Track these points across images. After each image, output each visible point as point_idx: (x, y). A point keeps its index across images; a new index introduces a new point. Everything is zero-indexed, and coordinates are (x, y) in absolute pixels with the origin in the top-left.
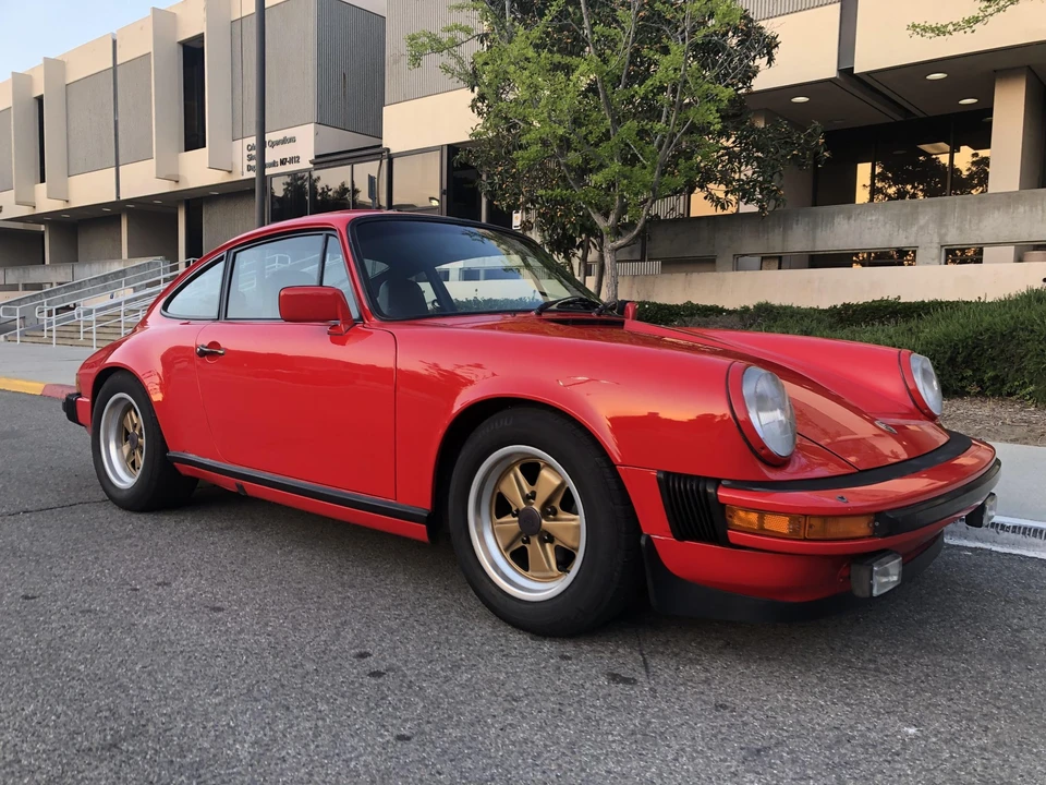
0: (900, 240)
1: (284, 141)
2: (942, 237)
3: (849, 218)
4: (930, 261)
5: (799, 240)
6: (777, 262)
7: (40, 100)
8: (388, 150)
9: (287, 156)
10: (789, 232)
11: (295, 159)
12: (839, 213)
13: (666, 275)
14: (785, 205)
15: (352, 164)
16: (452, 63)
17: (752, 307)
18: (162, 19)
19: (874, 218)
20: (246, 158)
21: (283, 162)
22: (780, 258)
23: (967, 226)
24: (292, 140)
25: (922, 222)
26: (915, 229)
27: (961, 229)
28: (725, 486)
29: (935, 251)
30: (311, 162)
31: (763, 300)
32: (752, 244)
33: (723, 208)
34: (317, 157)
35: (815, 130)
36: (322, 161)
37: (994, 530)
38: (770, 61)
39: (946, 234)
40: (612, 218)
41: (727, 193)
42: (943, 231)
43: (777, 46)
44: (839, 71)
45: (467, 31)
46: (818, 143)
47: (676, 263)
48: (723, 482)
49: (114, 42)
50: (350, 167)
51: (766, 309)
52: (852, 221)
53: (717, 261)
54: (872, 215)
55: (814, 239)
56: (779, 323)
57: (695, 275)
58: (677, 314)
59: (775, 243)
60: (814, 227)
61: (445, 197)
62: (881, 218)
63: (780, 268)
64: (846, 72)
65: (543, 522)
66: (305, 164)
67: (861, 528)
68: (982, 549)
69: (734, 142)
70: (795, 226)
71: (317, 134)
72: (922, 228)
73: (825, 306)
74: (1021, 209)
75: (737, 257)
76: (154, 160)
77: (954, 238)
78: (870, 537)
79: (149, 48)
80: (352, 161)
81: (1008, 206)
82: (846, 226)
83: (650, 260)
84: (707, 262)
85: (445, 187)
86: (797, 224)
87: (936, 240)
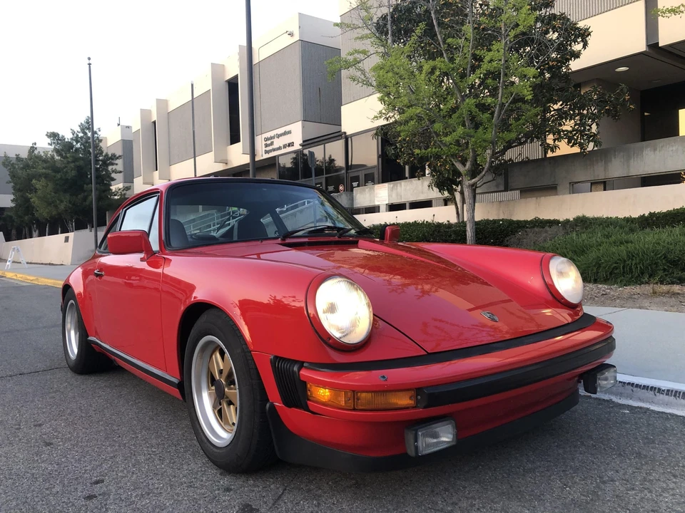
1: (285, 133)
3: (655, 150)
5: (616, 169)
6: (602, 186)
7: (154, 122)
8: (345, 133)
9: (287, 142)
10: (610, 164)
11: (291, 144)
12: (647, 147)
13: (523, 200)
14: (601, 145)
15: (324, 144)
16: (358, 74)
17: (571, 219)
18: (217, 69)
20: (264, 146)
21: (285, 146)
22: (604, 183)
24: (289, 132)
28: (306, 367)
30: (300, 145)
31: (581, 215)
32: (581, 174)
33: (553, 151)
34: (304, 141)
35: (622, 90)
36: (307, 143)
37: (652, 393)
38: (585, 46)
40: (468, 164)
41: (554, 140)
43: (589, 34)
44: (649, 46)
45: (364, 52)
46: (625, 99)
47: (529, 191)
48: (305, 365)
49: (192, 85)
50: (323, 146)
51: (582, 221)
52: (657, 152)
53: (558, 187)
54: (672, 146)
55: (628, 166)
56: (589, 230)
57: (543, 198)
58: (524, 227)
59: (599, 173)
60: (629, 158)
61: (380, 159)
62: (680, 148)
63: (605, 190)
64: (653, 46)
65: (226, 390)
66: (297, 147)
67: (404, 400)
68: (641, 408)
69: (561, 105)
70: (613, 159)
71: (303, 127)
73: (635, 215)
75: (572, 184)
76: (213, 152)
78: (413, 407)
79: (210, 87)
80: (324, 142)
82: (653, 156)
83: (511, 190)
84: (551, 189)
85: (380, 153)
86: (615, 158)
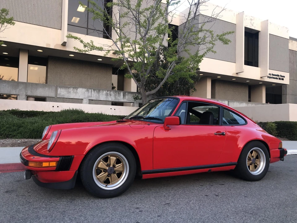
0: (13, 92)
2: (26, 93)
4: (23, 99)
19: (5, 85)
23: (33, 91)
25: (20, 88)
26: (18, 90)
27: (31, 92)
29: (24, 97)
39: (27, 92)
42: (26, 91)
62: (7, 85)
74: (46, 89)
77: (29, 93)
81: (43, 88)
87: (24, 93)
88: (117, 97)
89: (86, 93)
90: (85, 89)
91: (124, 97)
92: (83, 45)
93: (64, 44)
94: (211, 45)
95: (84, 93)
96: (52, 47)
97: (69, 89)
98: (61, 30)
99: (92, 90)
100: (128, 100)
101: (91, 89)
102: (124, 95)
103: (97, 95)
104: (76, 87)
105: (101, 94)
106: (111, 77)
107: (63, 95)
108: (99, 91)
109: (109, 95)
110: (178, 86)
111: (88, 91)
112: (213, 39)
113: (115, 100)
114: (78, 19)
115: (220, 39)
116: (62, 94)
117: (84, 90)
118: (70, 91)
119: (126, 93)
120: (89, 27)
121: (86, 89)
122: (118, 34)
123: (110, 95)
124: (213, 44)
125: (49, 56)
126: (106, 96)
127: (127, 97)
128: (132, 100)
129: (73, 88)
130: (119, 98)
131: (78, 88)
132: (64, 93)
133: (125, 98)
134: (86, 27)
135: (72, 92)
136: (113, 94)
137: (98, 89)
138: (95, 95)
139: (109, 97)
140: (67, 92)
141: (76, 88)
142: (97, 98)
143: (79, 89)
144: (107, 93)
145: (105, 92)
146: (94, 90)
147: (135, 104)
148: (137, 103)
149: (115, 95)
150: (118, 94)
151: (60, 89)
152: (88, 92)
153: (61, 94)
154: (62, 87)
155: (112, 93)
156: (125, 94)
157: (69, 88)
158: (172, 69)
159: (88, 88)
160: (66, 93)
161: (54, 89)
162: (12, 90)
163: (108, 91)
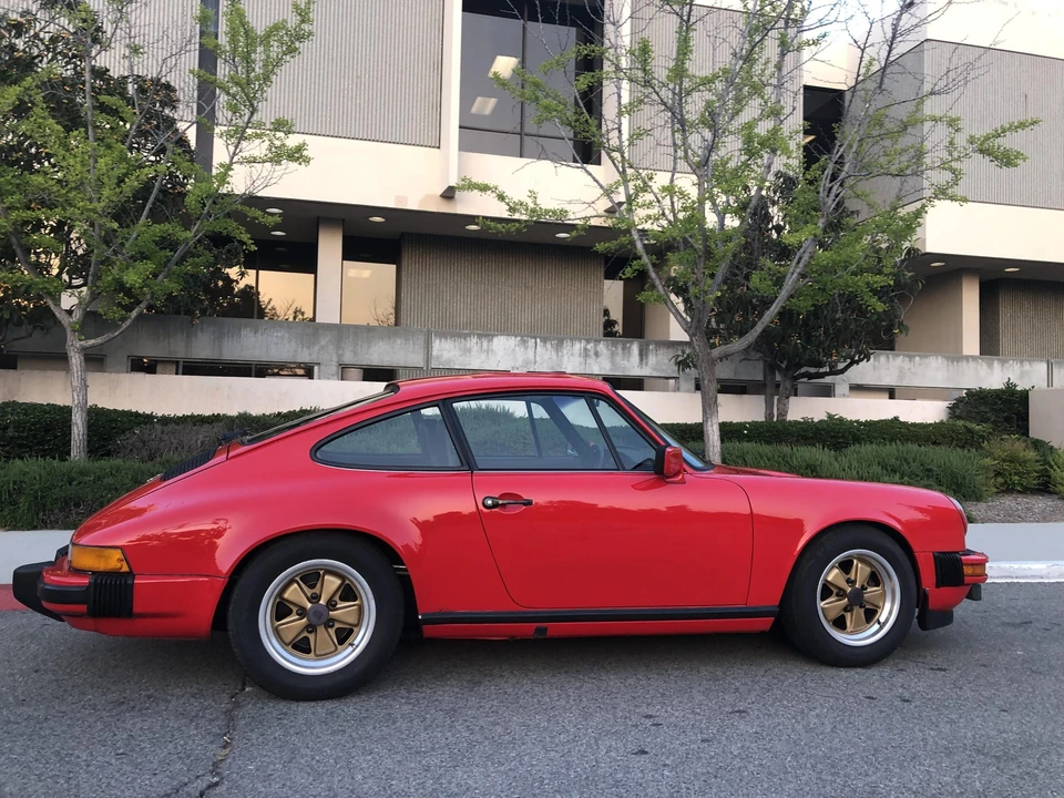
2: (339, 356)
3: (256, 332)
4: (331, 376)
6: (174, 368)
10: (194, 339)
12: (246, 326)
19: (280, 335)
22: (177, 362)
23: (359, 350)
25: (323, 343)
26: (317, 348)
27: (355, 353)
29: (334, 369)
32: (150, 347)
39: (342, 355)
42: (341, 352)
52: (259, 335)
53: (108, 361)
54: (278, 331)
55: (220, 349)
59: (179, 349)
60: (221, 336)
62: (286, 335)
63: (177, 374)
70: (199, 334)
72: (322, 348)
74: (399, 341)
75: (131, 358)
77: (348, 358)
81: (389, 338)
82: (253, 339)
86: (202, 331)
87: (335, 359)
88: (618, 359)
89: (520, 351)
90: (516, 337)
91: (641, 360)
92: (507, 207)
93: (449, 194)
94: (948, 176)
95: (514, 350)
96: (413, 205)
97: (465, 339)
98: (439, 148)
99: (538, 340)
100: (655, 369)
101: (535, 338)
102: (643, 354)
103: (554, 356)
104: (487, 334)
105: (565, 352)
106: (602, 289)
107: (449, 361)
108: (561, 342)
109: (593, 356)
110: (837, 316)
111: (524, 342)
112: (956, 154)
113: (611, 370)
114: (492, 102)
115: (981, 151)
116: (446, 355)
117: (512, 342)
118: (468, 346)
119: (648, 345)
120: (527, 129)
121: (519, 338)
122: (614, 164)
123: (597, 354)
124: (953, 171)
125: (402, 233)
126: (582, 359)
127: (652, 359)
128: (672, 370)
129: (480, 336)
130: (626, 363)
131: (493, 336)
132: (452, 354)
133: (647, 364)
134: (518, 130)
135: (475, 348)
136: (605, 351)
137: (556, 335)
138: (546, 357)
139: (591, 361)
140: (460, 349)
141: (486, 336)
142: (553, 367)
143: (496, 340)
144: (586, 349)
145: (578, 346)
146: (544, 340)
147: (683, 384)
148: (687, 380)
149: (613, 355)
150: (623, 349)
151: (438, 341)
152: (526, 348)
153: (441, 355)
154: (443, 335)
155: (602, 347)
156: (647, 349)
157: (465, 336)
158: (805, 266)
159: (527, 332)
160: (457, 353)
161: (421, 339)
162: (300, 350)
163: (588, 341)
